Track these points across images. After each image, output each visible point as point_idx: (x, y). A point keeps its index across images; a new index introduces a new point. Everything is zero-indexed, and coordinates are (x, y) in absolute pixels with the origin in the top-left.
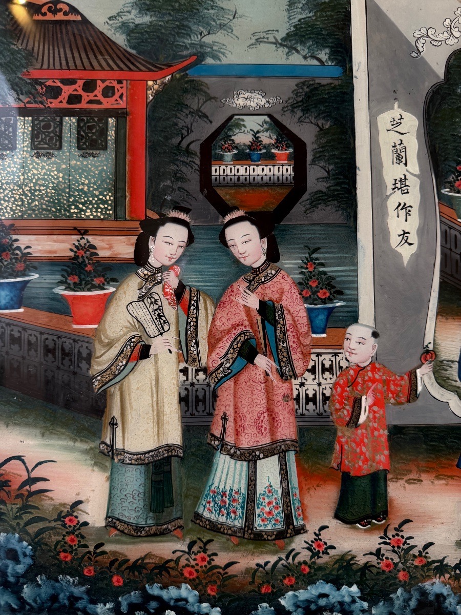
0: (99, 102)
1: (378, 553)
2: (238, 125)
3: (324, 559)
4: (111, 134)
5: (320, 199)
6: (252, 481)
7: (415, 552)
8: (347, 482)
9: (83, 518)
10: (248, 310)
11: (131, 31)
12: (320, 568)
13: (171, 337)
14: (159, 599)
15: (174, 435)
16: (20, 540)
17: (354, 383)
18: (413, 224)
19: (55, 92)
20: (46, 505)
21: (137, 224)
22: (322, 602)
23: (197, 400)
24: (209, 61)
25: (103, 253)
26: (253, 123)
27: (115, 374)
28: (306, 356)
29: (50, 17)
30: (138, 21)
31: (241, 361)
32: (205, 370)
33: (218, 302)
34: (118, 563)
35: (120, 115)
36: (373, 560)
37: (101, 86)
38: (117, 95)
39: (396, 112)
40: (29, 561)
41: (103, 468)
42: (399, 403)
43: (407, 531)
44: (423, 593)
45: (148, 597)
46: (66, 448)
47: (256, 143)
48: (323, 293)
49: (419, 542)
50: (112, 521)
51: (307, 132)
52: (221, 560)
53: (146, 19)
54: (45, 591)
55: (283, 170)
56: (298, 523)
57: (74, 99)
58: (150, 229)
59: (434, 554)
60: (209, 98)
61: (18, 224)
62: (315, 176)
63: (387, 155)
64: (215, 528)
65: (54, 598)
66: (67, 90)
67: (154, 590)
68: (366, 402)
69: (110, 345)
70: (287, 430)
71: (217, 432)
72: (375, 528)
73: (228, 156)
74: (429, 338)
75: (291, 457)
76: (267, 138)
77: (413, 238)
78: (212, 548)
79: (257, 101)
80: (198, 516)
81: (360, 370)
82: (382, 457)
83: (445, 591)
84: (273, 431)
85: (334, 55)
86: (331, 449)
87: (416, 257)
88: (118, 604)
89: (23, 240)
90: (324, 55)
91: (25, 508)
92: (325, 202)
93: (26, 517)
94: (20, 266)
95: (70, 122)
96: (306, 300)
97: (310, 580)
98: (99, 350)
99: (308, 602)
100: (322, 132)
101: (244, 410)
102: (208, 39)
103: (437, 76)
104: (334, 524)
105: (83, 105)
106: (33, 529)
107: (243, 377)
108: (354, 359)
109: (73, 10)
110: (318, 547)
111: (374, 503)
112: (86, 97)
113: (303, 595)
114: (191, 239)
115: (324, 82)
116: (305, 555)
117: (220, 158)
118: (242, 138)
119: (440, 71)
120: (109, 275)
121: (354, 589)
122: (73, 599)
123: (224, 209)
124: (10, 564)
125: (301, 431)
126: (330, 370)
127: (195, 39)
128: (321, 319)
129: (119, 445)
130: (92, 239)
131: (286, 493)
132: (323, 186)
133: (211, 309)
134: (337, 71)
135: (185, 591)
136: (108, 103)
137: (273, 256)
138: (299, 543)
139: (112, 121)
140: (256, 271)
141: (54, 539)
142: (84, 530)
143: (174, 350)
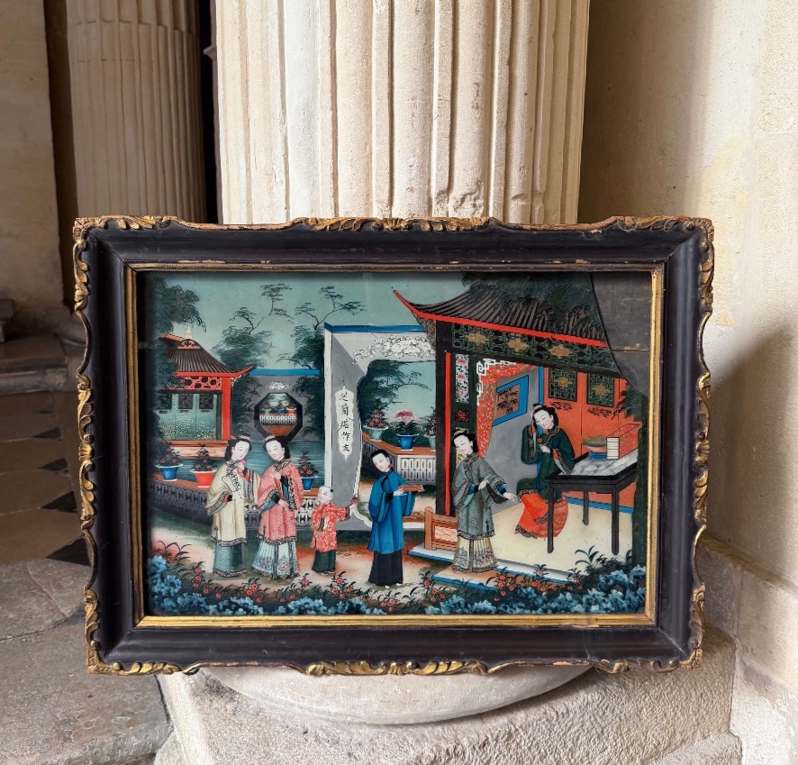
0: (209, 387)
1: (331, 586)
2: (272, 398)
3: (307, 588)
4: (215, 402)
5: (308, 431)
6: (276, 554)
7: (347, 585)
8: (318, 554)
9: (203, 569)
10: (275, 480)
11: (223, 354)
12: (306, 592)
13: (241, 492)
14: (236, 603)
15: (242, 534)
16: (176, 578)
17: (321, 512)
18: (350, 442)
19: (189, 383)
20: (187, 564)
21: (226, 442)
22: (307, 606)
23: (253, 519)
24: (259, 368)
25: (211, 455)
26: (278, 397)
27: (216, 507)
28: (301, 500)
29: (185, 347)
30: (226, 349)
31: (273, 503)
32: (256, 506)
33: (262, 475)
34: (218, 589)
35: (219, 393)
36: (329, 589)
37: (210, 380)
38: (217, 384)
39: (344, 390)
40: (180, 587)
41: (212, 548)
42: (341, 521)
43: (344, 577)
44: (351, 604)
45: (231, 603)
46: (196, 539)
47: (280, 405)
48: (309, 472)
49: (349, 582)
50: (216, 571)
51: (303, 401)
52: (263, 587)
53: (230, 348)
54: (187, 600)
55: (292, 417)
56: (296, 572)
57: (198, 386)
58: (232, 444)
59: (356, 587)
60: (259, 385)
61: (174, 442)
62: (307, 420)
63: (339, 411)
64: (260, 573)
65: (191, 603)
66: (194, 382)
67: (234, 600)
68: (326, 520)
69: (215, 495)
70: (292, 532)
71: (262, 533)
72: (330, 575)
73: (267, 411)
74: (356, 492)
75: (294, 544)
76: (285, 403)
77: (350, 448)
78: (259, 582)
79: (281, 387)
80: (253, 568)
81: (325, 506)
82: (334, 544)
83: (361, 603)
84: (286, 533)
85: (315, 364)
86: (311, 540)
87: (351, 456)
88: (218, 606)
89: (176, 449)
90: (311, 364)
91: (178, 565)
92: (311, 432)
93: (179, 569)
94: (174, 461)
95: (196, 396)
96: (302, 475)
97: (301, 597)
98: (210, 497)
99: (300, 606)
100: (310, 400)
101: (273, 523)
102: (258, 358)
103: (363, 373)
104: (312, 573)
105: (202, 388)
106: (181, 574)
107: (273, 510)
108: (323, 502)
109: (196, 344)
110: (305, 583)
111: (329, 565)
112: (203, 384)
113: (298, 603)
114: (250, 448)
115: (311, 377)
116: (299, 586)
117: (264, 412)
118: (274, 404)
119: (365, 371)
120: (214, 464)
121: (321, 601)
122: (199, 603)
123: (265, 434)
124: (172, 588)
125: (298, 533)
126: (312, 506)
127: (252, 357)
128: (308, 484)
129: (219, 538)
130: (207, 449)
131: (291, 559)
132: (310, 425)
133: (259, 479)
134: (318, 372)
135: (247, 600)
136: (213, 388)
137: (287, 455)
138: (296, 581)
139: (215, 396)
140: (280, 463)
141: (191, 578)
142: (203, 574)
143: (243, 497)
